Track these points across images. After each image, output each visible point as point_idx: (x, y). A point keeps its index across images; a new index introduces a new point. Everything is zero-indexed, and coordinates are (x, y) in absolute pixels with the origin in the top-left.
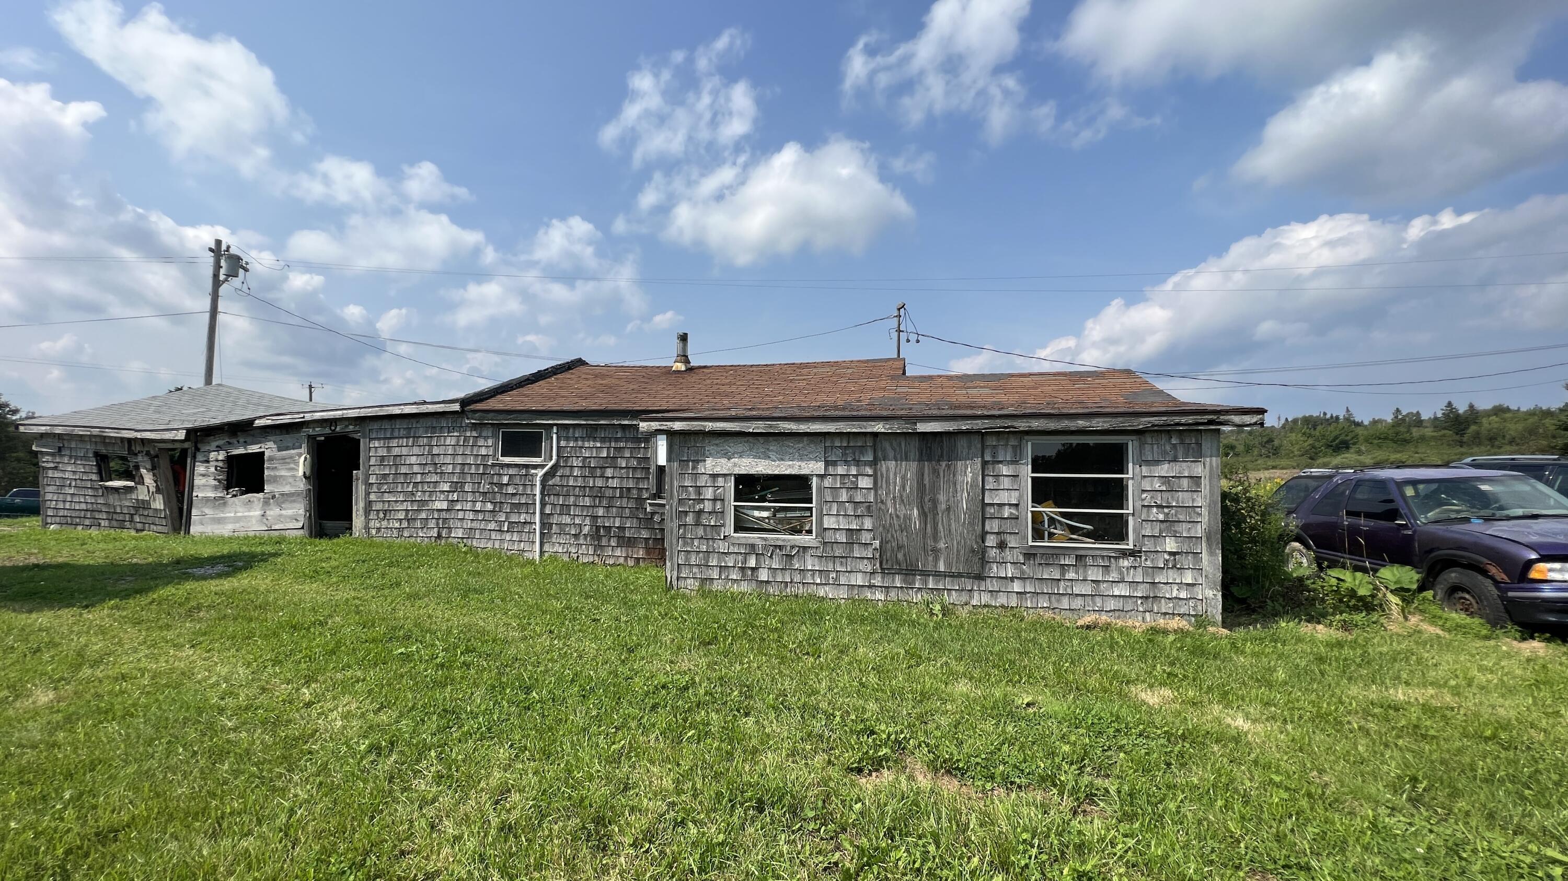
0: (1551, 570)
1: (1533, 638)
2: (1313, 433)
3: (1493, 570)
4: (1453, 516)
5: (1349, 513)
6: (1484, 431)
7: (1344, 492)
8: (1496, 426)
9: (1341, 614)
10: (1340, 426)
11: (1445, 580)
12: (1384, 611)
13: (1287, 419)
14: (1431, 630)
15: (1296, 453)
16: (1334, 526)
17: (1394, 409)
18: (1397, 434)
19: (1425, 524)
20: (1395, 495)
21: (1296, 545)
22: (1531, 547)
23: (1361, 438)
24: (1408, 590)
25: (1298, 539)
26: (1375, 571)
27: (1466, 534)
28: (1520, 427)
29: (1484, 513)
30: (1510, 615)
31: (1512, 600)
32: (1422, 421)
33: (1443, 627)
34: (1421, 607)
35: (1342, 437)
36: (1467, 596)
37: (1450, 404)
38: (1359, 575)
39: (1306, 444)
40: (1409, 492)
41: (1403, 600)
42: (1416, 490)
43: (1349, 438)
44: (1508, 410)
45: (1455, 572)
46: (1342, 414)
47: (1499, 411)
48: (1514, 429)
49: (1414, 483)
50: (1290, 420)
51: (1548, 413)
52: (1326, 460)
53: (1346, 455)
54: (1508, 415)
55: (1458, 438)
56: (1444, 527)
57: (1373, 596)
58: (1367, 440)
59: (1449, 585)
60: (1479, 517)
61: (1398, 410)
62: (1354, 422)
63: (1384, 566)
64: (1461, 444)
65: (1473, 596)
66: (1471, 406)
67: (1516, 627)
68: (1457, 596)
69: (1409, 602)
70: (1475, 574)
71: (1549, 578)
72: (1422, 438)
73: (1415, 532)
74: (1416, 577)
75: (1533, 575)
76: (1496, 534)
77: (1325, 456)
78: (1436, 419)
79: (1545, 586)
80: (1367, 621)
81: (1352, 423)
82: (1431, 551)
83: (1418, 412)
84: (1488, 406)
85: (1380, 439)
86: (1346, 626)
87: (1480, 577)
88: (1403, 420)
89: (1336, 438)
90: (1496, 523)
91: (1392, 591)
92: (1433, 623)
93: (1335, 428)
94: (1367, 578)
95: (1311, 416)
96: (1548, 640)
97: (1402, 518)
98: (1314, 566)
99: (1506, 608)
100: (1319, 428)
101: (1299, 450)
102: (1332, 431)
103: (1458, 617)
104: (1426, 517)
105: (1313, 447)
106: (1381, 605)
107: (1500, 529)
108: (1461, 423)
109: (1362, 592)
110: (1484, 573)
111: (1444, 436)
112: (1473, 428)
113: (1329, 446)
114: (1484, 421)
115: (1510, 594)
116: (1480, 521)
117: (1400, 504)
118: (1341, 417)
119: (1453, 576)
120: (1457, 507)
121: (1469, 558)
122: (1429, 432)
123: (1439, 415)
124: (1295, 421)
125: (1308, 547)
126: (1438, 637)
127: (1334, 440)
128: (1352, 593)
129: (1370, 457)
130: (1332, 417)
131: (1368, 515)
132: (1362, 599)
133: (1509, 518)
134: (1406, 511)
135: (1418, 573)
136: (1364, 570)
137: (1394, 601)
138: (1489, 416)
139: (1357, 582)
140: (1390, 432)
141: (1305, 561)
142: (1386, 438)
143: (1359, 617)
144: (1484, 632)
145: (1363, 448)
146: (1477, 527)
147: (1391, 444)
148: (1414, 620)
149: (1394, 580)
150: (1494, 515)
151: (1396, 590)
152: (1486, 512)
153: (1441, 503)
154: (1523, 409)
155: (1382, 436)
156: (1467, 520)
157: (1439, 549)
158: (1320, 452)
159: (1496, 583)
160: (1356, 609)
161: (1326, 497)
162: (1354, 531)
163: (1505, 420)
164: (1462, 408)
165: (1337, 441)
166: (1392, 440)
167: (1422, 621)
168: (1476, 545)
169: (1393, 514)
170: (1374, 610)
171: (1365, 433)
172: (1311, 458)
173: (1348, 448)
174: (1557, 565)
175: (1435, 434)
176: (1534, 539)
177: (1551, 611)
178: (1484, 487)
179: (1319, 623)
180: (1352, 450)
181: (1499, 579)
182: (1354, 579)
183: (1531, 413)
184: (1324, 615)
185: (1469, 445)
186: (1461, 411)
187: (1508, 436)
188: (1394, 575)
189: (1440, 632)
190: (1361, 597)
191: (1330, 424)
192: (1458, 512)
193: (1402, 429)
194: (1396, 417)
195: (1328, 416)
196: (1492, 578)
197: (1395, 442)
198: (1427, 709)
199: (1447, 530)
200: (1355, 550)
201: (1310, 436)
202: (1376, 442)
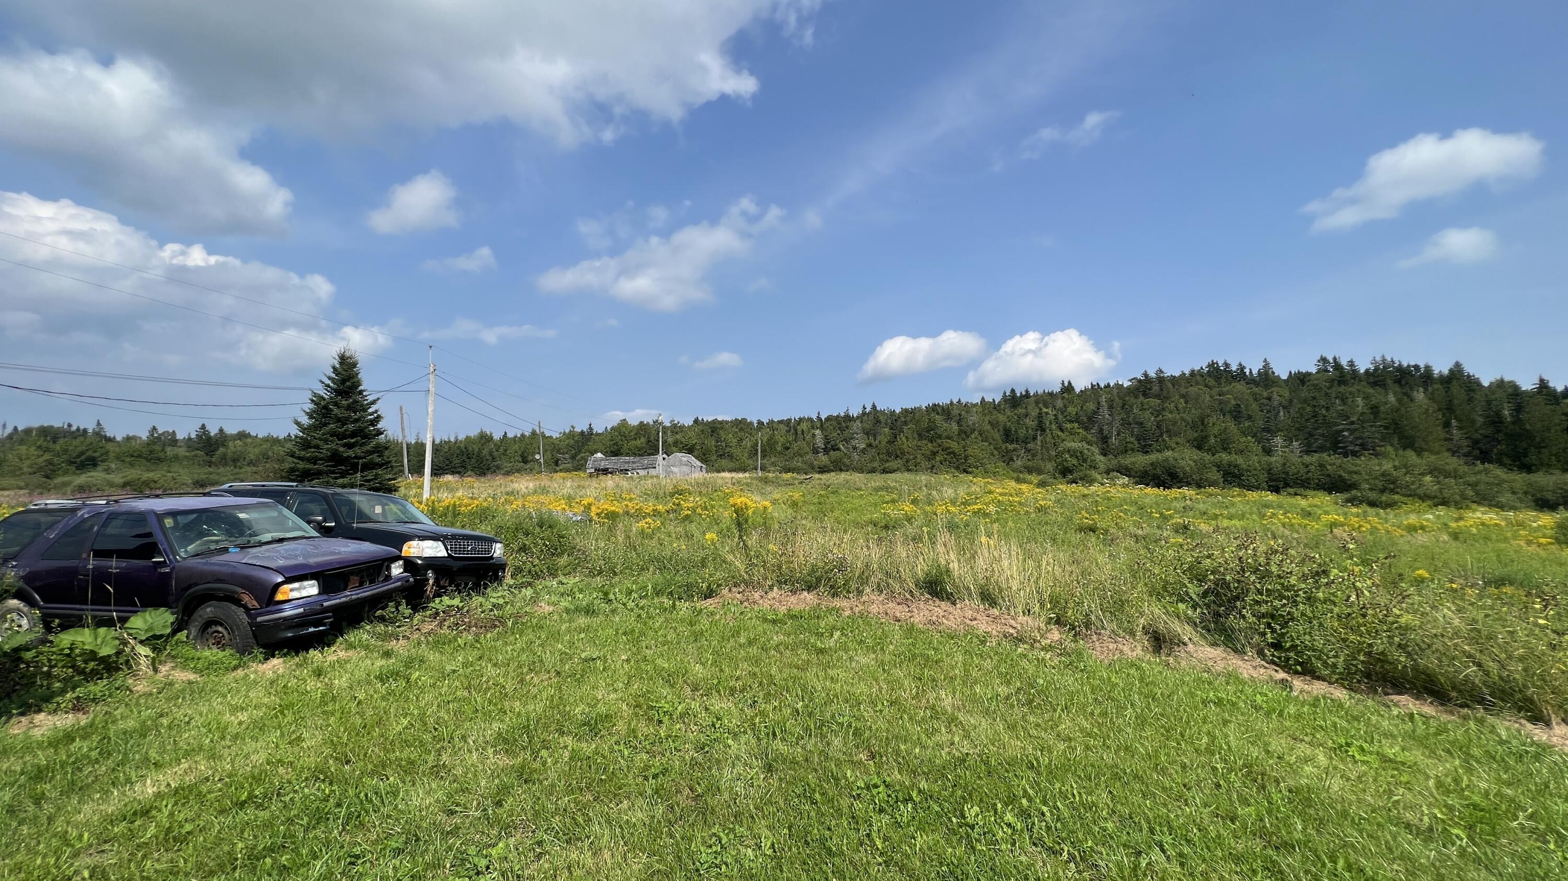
0: (291, 590)
1: (273, 656)
2: (51, 445)
3: (247, 599)
4: (213, 547)
5: (99, 554)
6: (230, 455)
7: (92, 527)
8: (239, 449)
9: (74, 689)
10: (88, 441)
11: (201, 616)
12: (130, 667)
13: (16, 428)
14: (182, 676)
15: (25, 470)
16: (70, 573)
17: (150, 427)
18: (151, 452)
19: (185, 559)
20: (154, 527)
21: (14, 603)
22: (278, 571)
23: (112, 455)
24: (161, 636)
25: (19, 595)
26: (123, 620)
27: (225, 565)
28: (257, 451)
29: (240, 541)
30: (256, 640)
31: (260, 625)
32: (177, 441)
33: (195, 670)
34: (173, 653)
35: (90, 453)
36: (220, 629)
37: (203, 427)
38: (102, 631)
39: (41, 460)
40: (169, 522)
41: (154, 649)
42: (176, 521)
43: (97, 454)
44: (248, 436)
45: (210, 606)
46: (91, 427)
47: (242, 436)
48: (253, 453)
49: (174, 514)
50: (20, 429)
51: (276, 441)
52: (66, 479)
53: (92, 474)
54: (249, 440)
55: (208, 458)
56: (204, 561)
57: (119, 653)
58: (118, 458)
59: (203, 622)
60: (236, 546)
61: (154, 428)
62: (105, 436)
63: (136, 612)
64: (210, 464)
65: (226, 628)
66: (221, 430)
67: (261, 650)
68: (210, 630)
69: (160, 650)
70: (230, 604)
71: (290, 598)
72: (176, 458)
73: (173, 569)
74: (172, 618)
75: (279, 597)
76: (250, 562)
77: (66, 473)
78: (190, 439)
79: (286, 606)
80: (109, 689)
81: (100, 435)
82: (190, 587)
83: (174, 432)
84: (234, 432)
85: (132, 456)
86: (78, 706)
87: (234, 607)
88: (159, 438)
89: (82, 453)
90: (249, 550)
91: (141, 642)
92: (184, 667)
93: (82, 443)
94: (112, 633)
95: (52, 427)
96: (285, 655)
97: (161, 555)
98: (40, 628)
99: (253, 634)
100: (61, 441)
101: (30, 467)
102: (77, 445)
103: (211, 653)
104: (186, 551)
105: (50, 462)
106: (127, 662)
107: (254, 556)
108: (211, 445)
109: (105, 651)
110: (238, 602)
111: (196, 456)
112: (222, 450)
113: (71, 463)
114: (231, 444)
115: (259, 619)
116: (238, 550)
117: (159, 537)
118: (90, 431)
119: (208, 611)
120: (217, 536)
121: (225, 590)
122: (182, 451)
123: (193, 436)
124: (28, 431)
125: (31, 603)
126: (190, 683)
127: (79, 456)
128: (92, 655)
129: (120, 475)
130: (78, 429)
131: (122, 554)
132: (104, 660)
133: (261, 544)
134: (166, 546)
135: (173, 614)
136: (109, 623)
137: (143, 653)
138: (235, 440)
139: (99, 641)
140: (144, 450)
141: (24, 622)
142: (140, 456)
143: (97, 688)
144: (235, 662)
145: (113, 466)
146: (234, 556)
147: (144, 462)
148: (164, 669)
149: (145, 627)
150: (249, 542)
151: (147, 639)
152: (241, 540)
153: (202, 534)
154: (260, 436)
155: (135, 454)
156: (226, 550)
157: (196, 584)
158: (59, 469)
159: (247, 610)
160: (94, 676)
161: (65, 535)
162: (101, 576)
163: (246, 444)
164: (213, 431)
165: (83, 458)
166: (145, 458)
167: (173, 668)
168: (232, 575)
169: (150, 549)
170: (118, 669)
171: (117, 449)
172: (47, 477)
173: (95, 465)
174: (296, 585)
175: (188, 454)
176: (281, 563)
177: (289, 628)
178: (242, 516)
179: (40, 711)
180: (99, 468)
181: (250, 606)
182: (96, 638)
183: (266, 440)
184: (48, 699)
185: (216, 466)
186: (212, 434)
187: (247, 459)
188: (145, 621)
189: (192, 677)
190: (101, 657)
191: (75, 438)
192: (217, 542)
193: (157, 448)
194: (152, 435)
195: (74, 428)
196: (245, 607)
197: (148, 460)
198: (181, 794)
199: (206, 563)
200: (101, 599)
201: (47, 450)
202: (128, 459)
